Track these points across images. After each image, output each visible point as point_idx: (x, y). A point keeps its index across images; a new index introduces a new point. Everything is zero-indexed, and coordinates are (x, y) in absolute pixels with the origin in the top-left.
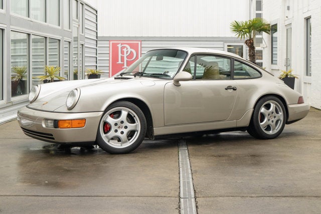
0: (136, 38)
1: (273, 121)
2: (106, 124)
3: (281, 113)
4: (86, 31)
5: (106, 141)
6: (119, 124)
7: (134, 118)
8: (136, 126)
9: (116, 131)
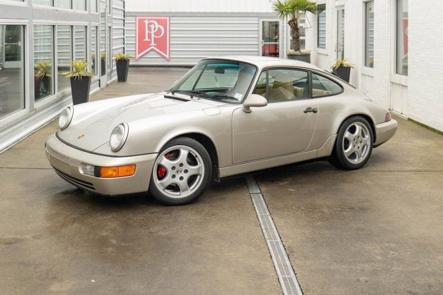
0: (164, 14)
1: (358, 148)
2: (160, 167)
3: (367, 136)
4: (114, 11)
5: (161, 189)
6: (178, 167)
7: (197, 159)
8: (199, 168)
9: (174, 176)
